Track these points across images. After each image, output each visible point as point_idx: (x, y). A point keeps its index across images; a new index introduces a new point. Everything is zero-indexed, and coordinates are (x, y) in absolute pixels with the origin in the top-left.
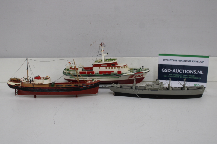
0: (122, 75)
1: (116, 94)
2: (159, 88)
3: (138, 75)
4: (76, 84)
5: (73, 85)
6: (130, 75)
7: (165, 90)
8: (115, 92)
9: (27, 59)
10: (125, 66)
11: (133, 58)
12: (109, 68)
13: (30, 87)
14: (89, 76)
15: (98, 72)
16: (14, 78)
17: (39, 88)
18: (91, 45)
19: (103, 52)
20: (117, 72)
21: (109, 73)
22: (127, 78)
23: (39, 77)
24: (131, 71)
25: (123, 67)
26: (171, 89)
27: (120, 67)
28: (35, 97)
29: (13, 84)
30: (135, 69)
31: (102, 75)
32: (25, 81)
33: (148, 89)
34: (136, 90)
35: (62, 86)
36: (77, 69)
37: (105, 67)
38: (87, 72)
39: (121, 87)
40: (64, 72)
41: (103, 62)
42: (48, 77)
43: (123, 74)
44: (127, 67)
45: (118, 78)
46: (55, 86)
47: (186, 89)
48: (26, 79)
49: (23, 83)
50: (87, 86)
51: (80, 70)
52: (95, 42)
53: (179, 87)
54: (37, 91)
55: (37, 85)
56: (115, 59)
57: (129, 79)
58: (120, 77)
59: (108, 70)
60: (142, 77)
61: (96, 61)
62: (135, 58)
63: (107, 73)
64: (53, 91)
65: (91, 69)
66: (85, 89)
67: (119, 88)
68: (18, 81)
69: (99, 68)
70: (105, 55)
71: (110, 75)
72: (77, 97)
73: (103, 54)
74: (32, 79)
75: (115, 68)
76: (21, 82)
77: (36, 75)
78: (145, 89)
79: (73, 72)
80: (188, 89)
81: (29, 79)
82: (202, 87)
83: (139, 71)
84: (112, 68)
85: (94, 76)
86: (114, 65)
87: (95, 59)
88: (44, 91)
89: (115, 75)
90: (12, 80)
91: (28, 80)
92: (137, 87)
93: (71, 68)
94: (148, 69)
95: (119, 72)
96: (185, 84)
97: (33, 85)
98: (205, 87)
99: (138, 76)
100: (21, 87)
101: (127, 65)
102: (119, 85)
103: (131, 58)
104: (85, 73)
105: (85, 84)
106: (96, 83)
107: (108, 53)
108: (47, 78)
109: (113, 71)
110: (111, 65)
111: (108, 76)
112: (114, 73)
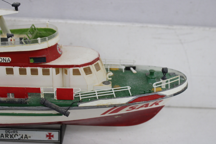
0: (76, 104)
6: (110, 106)
10: (92, 67)
12: (23, 72)
20: (54, 92)
21: (20, 97)
25: (81, 69)
27: (71, 70)
37: (4, 68)
44: (98, 68)
45: (60, 115)
60: (154, 106)
63: (11, 97)
71: (23, 104)
75: (46, 73)
84: (34, 72)
89: (45, 102)
95: (65, 94)
99: (141, 107)
101: (98, 59)
107: (16, 6)
109: (39, 89)
110: (32, 61)
111: (15, 106)
112: (42, 96)
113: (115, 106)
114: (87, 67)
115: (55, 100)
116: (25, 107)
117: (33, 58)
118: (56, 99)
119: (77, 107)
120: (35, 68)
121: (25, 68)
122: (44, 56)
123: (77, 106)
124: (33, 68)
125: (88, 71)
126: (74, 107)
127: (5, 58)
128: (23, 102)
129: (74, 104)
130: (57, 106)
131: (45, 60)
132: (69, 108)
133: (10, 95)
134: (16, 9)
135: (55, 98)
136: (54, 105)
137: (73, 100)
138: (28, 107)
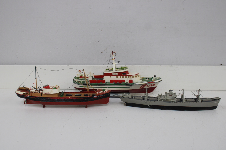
0: (133, 84)
1: (127, 104)
2: (172, 100)
3: (149, 84)
4: (86, 94)
5: (83, 95)
6: (141, 84)
7: (179, 101)
8: (126, 103)
9: (36, 68)
10: (137, 76)
11: (145, 66)
12: (120, 77)
13: (38, 97)
14: (99, 85)
15: (109, 81)
16: (22, 86)
17: (48, 98)
18: (102, 52)
19: (114, 60)
20: (128, 81)
21: (120, 83)
22: (138, 88)
23: (48, 86)
24: (142, 80)
25: (134, 76)
26: (184, 100)
27: (132, 76)
28: (44, 106)
29: (22, 93)
30: (147, 79)
31: (113, 84)
32: (34, 91)
33: (161, 100)
34: (148, 101)
35: (71, 96)
36: (87, 77)
37: (116, 76)
38: (97, 80)
39: (132, 98)
40: (74, 80)
41: (114, 71)
42: (58, 86)
43: (135, 83)
44: (138, 76)
45: (130, 87)
46: (64, 96)
47: (200, 100)
48: (34, 88)
49: (31, 92)
50: (97, 96)
51: (90, 79)
52: (106, 49)
53: (192, 98)
54: (46, 101)
55: (45, 94)
57: (141, 88)
58: (131, 87)
59: (120, 78)
60: (153, 86)
61: (106, 69)
62: (146, 66)
63: (118, 82)
64: (63, 101)
65: (102, 77)
66: (95, 99)
67: (130, 98)
68: (26, 90)
69: (110, 77)
70: (116, 63)
71: (121, 84)
72: (86, 107)
73: (114, 63)
74: (41, 88)
75: (126, 77)
76: (30, 91)
77: (45, 85)
78: (158, 100)
79: (83, 81)
80: (202, 101)
81: (38, 88)
82: (217, 98)
83: (151, 80)
84: (123, 77)
85: (105, 85)
86: (125, 74)
87: (106, 67)
88: (52, 101)
89: (126, 84)
90: (20, 89)
91: (36, 89)
92: (149, 97)
93: (81, 76)
94: (160, 79)
95: (131, 82)
96: (199, 95)
97: (42, 94)
98: (220, 99)
99: (150, 86)
100: (30, 96)
101: (138, 74)
102: (130, 95)
103: (143, 66)
104: (95, 82)
105: (95, 94)
106: (106, 94)
107: (119, 62)
108: (56, 88)
109: (125, 81)
110: (123, 74)
111: (119, 85)
113: (143, 84)
114: (136, 75)
125: (136, 77)
135: (128, 83)
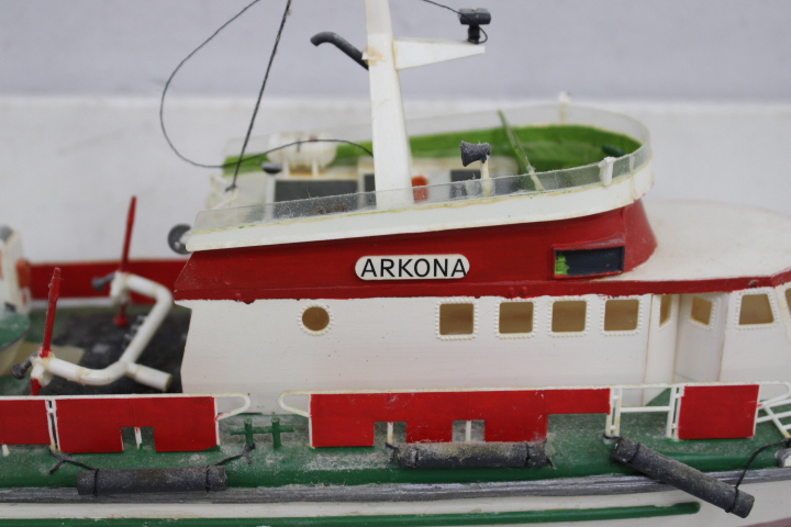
12: (516, 321)
20: (672, 407)
25: (778, 296)
31: (376, 460)
37: (431, 306)
41: (393, 214)
45: (691, 508)
56: (616, 146)
63: (469, 437)
69: (316, 320)
70: (418, 53)
75: (620, 319)
84: (569, 320)
86: (601, 257)
95: (721, 413)
107: (474, 24)
109: (605, 393)
110: (561, 268)
111: (495, 481)
112: (613, 427)
115: (669, 442)
116: (539, 482)
117: (565, 253)
118: (676, 438)
119: (776, 470)
120: (576, 298)
121: (528, 300)
122: (615, 242)
123: (778, 463)
124: (567, 298)
126: (762, 472)
127: (441, 258)
128: (534, 459)
129: (762, 457)
130: (692, 469)
131: (618, 259)
132: (742, 476)
133: (463, 431)
134: (474, 37)
135: (669, 435)
136: (678, 466)
137: (752, 438)
138: (555, 481)
